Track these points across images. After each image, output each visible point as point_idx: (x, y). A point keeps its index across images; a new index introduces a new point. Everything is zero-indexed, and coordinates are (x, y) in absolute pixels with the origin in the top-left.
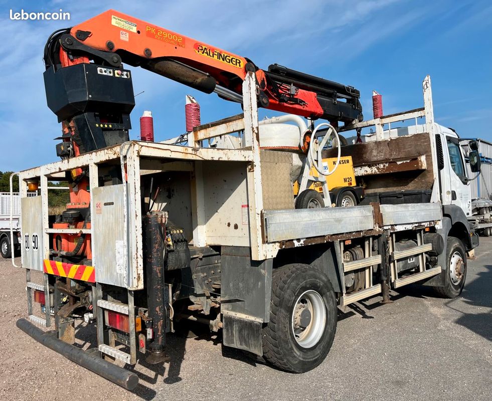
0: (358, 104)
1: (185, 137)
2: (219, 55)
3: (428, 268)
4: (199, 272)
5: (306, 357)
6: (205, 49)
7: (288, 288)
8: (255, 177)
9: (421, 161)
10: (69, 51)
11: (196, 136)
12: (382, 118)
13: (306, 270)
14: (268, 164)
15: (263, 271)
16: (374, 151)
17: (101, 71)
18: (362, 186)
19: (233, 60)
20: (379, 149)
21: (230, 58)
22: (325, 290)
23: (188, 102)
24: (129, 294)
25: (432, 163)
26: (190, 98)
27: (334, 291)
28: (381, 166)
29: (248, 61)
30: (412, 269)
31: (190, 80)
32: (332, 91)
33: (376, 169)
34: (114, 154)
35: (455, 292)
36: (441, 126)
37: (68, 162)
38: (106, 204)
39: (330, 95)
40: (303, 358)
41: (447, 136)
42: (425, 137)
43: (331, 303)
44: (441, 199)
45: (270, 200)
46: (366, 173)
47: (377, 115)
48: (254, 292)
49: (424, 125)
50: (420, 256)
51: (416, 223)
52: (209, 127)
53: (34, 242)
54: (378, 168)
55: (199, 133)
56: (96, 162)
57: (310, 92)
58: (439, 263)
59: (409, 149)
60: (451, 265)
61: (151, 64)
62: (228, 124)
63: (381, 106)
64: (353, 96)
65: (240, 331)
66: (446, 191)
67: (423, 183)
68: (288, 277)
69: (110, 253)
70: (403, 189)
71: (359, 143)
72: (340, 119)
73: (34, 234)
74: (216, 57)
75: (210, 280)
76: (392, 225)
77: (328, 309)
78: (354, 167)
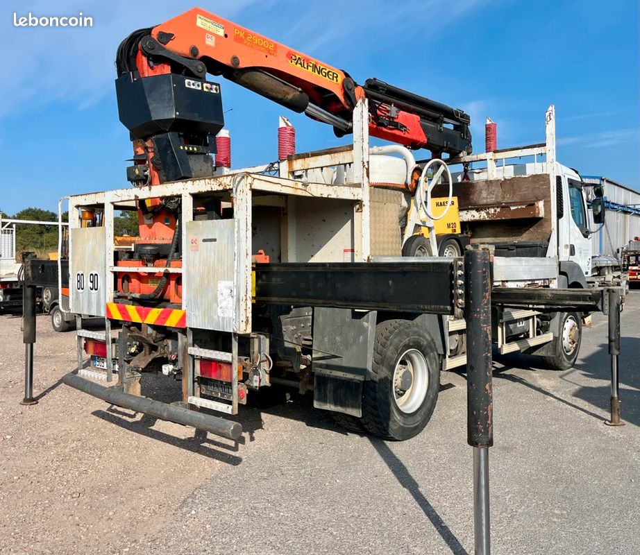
0: (468, 132)
1: (276, 165)
2: (315, 67)
3: (538, 334)
4: (288, 324)
5: (406, 422)
6: (299, 58)
7: (390, 345)
8: (363, 219)
9: (538, 207)
10: (149, 57)
11: (290, 165)
12: (495, 152)
13: (409, 327)
14: (376, 204)
15: (366, 324)
16: (483, 192)
17: (189, 84)
18: (467, 233)
19: (330, 73)
20: (490, 190)
21: (326, 72)
22: (429, 350)
23: (282, 124)
24: (233, 339)
25: (550, 210)
26: (284, 120)
27: (437, 352)
28: (492, 211)
29: (347, 75)
30: (521, 334)
31: (280, 96)
32: (438, 115)
33: (485, 215)
34: (219, 185)
35: (566, 363)
36: (563, 167)
37: (150, 190)
38: (205, 240)
39: (435, 120)
40: (403, 424)
41: (568, 179)
42: (544, 178)
43: (434, 365)
44: (558, 254)
45: (377, 245)
46: (472, 218)
47: (490, 148)
48: (354, 347)
49: (544, 164)
50: (531, 320)
51: (529, 280)
52: (308, 157)
53: (91, 282)
54: (488, 213)
55: (294, 162)
56: (192, 192)
57: (412, 115)
58: (551, 328)
59: (526, 192)
60: (564, 332)
61: (237, 74)
62: (333, 155)
63: (495, 137)
64: (462, 122)
65: (335, 391)
66: (564, 245)
67: (539, 234)
68: (391, 332)
69: (210, 295)
70: (516, 240)
71: (465, 180)
72: (445, 149)
73: (92, 273)
74: (310, 69)
75: (299, 334)
76: (503, 281)
77: (431, 372)
78: (460, 210)
